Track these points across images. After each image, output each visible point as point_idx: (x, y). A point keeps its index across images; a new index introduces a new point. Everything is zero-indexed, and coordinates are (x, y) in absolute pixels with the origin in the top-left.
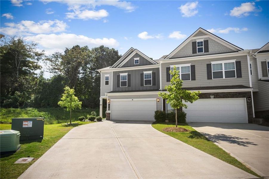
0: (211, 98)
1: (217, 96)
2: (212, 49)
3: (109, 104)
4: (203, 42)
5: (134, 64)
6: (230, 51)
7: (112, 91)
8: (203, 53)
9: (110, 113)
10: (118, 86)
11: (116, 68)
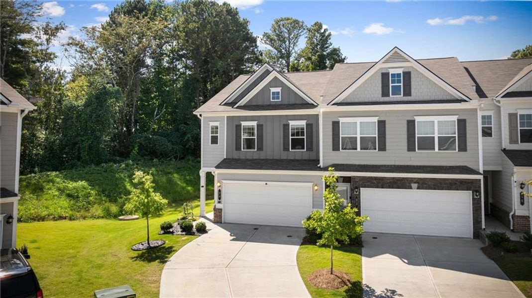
0: (413, 188)
1: (424, 185)
2: (417, 91)
3: (220, 191)
4: (401, 74)
5: (271, 100)
6: (449, 98)
7: (225, 157)
8: (400, 97)
9: (221, 209)
10: (238, 148)
11: (233, 108)
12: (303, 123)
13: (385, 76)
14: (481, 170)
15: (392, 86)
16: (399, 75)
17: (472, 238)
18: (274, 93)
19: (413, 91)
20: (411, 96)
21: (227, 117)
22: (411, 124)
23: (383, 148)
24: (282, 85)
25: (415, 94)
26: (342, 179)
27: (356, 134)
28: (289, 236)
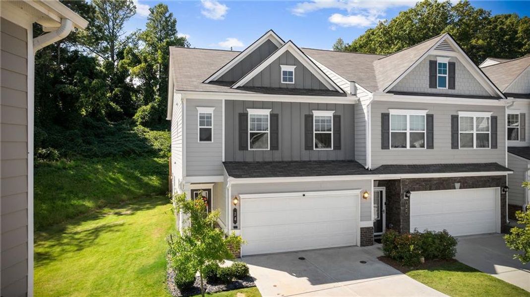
0: (456, 188)
2: (461, 85)
3: (235, 211)
4: (446, 64)
5: (282, 82)
7: (224, 161)
8: (445, 90)
10: (243, 147)
11: (231, 88)
12: (330, 114)
13: (433, 64)
14: (507, 167)
15: (439, 77)
17: (500, 232)
18: (285, 73)
19: (456, 83)
20: (454, 89)
21: (226, 101)
22: (455, 120)
23: (431, 146)
24: (295, 62)
27: (406, 130)
28: (362, 262)
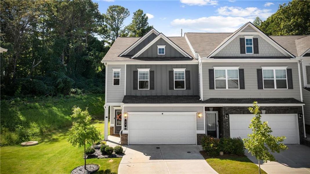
0: (262, 113)
1: (269, 111)
2: (262, 50)
3: (126, 120)
4: (252, 39)
5: (158, 54)
6: (281, 55)
7: (125, 95)
8: (252, 54)
9: (127, 134)
10: (135, 88)
11: (130, 58)
12: (183, 70)
13: (242, 40)
14: (302, 101)
15: (247, 47)
16: (251, 40)
17: (299, 144)
18: (160, 49)
19: (259, 50)
20: (258, 53)
21: (127, 65)
22: (259, 72)
23: (242, 87)
24: (165, 43)
25: (261, 53)
26: (213, 108)
27: (225, 78)
28: (188, 152)
